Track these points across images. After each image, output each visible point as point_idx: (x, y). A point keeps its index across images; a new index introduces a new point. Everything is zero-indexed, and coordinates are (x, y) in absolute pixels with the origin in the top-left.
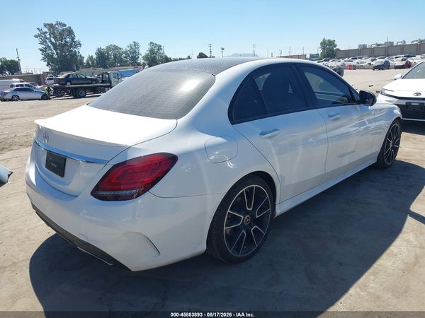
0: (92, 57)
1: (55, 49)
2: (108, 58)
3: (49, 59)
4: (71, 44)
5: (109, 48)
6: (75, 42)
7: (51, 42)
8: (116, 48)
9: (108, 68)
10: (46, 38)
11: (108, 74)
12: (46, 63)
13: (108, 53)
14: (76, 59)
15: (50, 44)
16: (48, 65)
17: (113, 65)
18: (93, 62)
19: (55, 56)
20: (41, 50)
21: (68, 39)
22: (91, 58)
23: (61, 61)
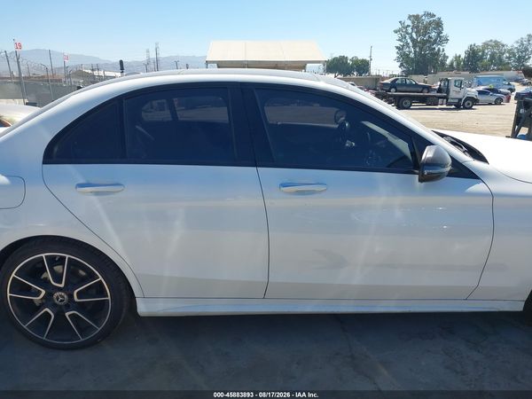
0: (460, 56)
1: (414, 46)
2: (481, 58)
3: (404, 58)
4: (435, 40)
5: (486, 45)
6: (441, 37)
7: (411, 37)
8: (497, 44)
9: (478, 72)
10: (407, 33)
11: (448, 81)
12: (399, 64)
13: (483, 52)
14: (437, 60)
15: (409, 41)
16: (401, 66)
17: (486, 69)
18: (458, 64)
19: (412, 55)
20: (397, 48)
21: (434, 34)
22: (457, 58)
23: (418, 62)
